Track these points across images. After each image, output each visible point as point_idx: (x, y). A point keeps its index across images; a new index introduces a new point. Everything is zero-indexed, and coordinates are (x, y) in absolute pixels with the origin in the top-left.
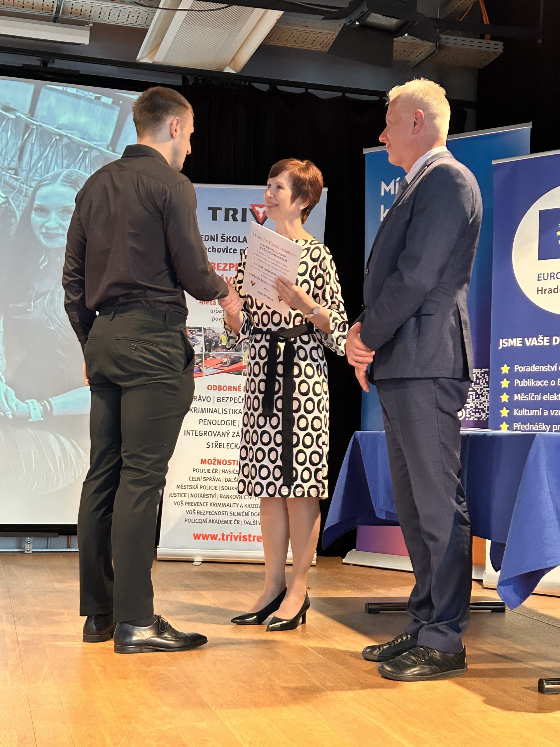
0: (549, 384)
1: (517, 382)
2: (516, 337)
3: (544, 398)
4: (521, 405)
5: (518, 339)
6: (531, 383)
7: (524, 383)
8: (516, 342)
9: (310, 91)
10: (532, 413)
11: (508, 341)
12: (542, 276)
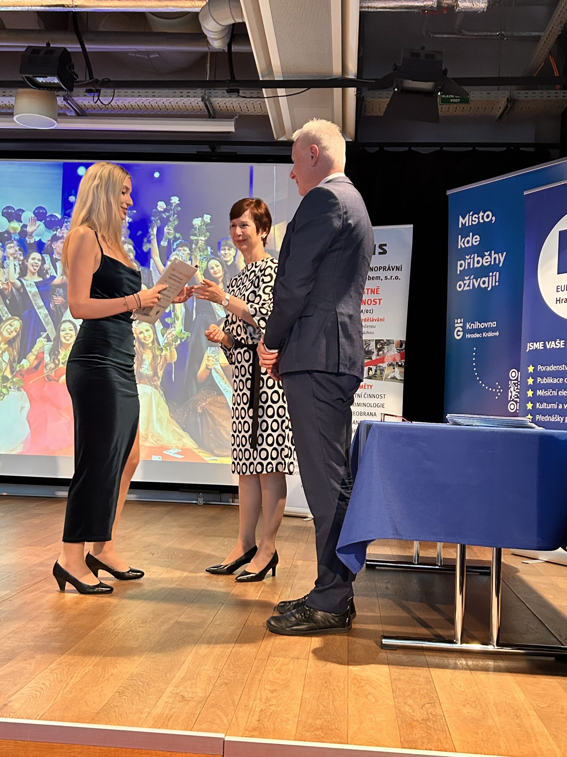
0: (563, 381)
1: (539, 379)
2: (540, 342)
3: (559, 393)
4: (542, 399)
5: (541, 343)
6: (550, 380)
7: (545, 381)
8: (539, 346)
9: (413, 148)
10: (550, 406)
11: (533, 345)
12: (560, 287)
